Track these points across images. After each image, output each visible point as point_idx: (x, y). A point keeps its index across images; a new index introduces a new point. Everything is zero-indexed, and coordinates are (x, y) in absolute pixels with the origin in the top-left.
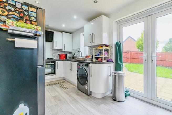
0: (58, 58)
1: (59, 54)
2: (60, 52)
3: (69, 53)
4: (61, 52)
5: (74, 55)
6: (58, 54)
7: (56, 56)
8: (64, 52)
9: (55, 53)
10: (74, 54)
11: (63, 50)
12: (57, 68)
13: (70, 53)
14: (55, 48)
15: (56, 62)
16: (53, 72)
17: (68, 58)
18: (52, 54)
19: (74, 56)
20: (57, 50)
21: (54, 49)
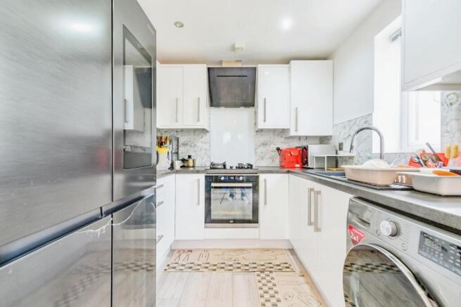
0: (277, 163)
1: (278, 149)
2: (283, 139)
3: (318, 141)
4: (286, 138)
5: (341, 149)
6: (274, 148)
7: (267, 156)
8: (300, 138)
9: (264, 144)
10: (341, 146)
11: (292, 133)
12: (265, 203)
13: (323, 140)
14: (261, 125)
15: (262, 177)
16: (251, 218)
17: (312, 163)
18: (256, 149)
19: (341, 154)
20: (271, 134)
21: (262, 130)
